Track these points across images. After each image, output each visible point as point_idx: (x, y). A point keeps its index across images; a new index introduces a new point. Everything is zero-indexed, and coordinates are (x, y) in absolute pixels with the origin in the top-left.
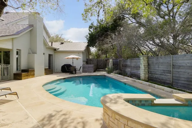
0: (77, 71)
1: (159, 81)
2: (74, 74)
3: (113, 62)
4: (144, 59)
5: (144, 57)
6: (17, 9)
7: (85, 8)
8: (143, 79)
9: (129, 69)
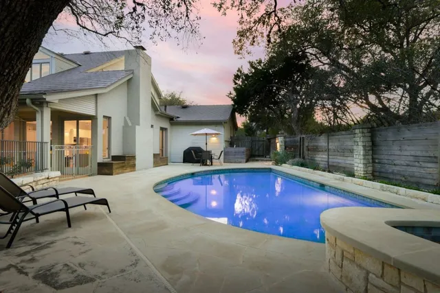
0: (214, 161)
1: (403, 179)
2: (209, 165)
3: (285, 142)
4: (363, 133)
5: (362, 128)
6: (105, 35)
7: (240, 28)
8: (362, 175)
9: (324, 156)
